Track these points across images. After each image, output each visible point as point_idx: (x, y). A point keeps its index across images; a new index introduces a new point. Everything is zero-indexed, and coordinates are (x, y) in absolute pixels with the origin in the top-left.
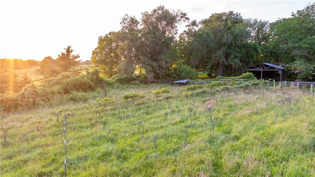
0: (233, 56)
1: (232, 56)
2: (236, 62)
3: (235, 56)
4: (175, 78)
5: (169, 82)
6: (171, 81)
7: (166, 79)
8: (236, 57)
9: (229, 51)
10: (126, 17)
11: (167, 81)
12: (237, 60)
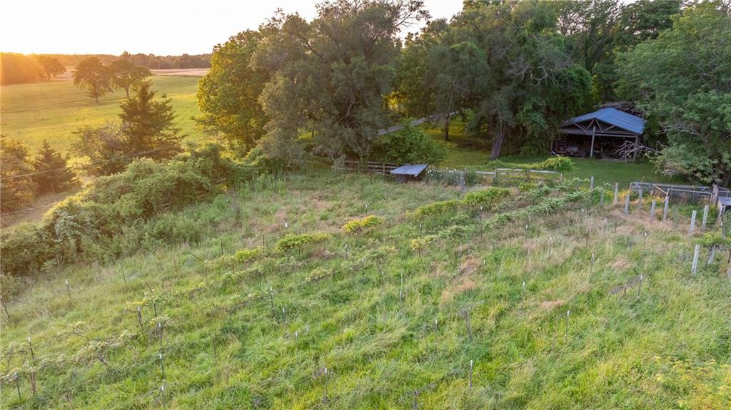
0: (530, 107)
1: (528, 106)
2: (536, 122)
3: (533, 106)
4: (395, 158)
5: (382, 168)
6: (386, 165)
7: (374, 160)
8: (536, 108)
9: (521, 92)
10: (277, 17)
11: (375, 164)
12: (538, 117)
